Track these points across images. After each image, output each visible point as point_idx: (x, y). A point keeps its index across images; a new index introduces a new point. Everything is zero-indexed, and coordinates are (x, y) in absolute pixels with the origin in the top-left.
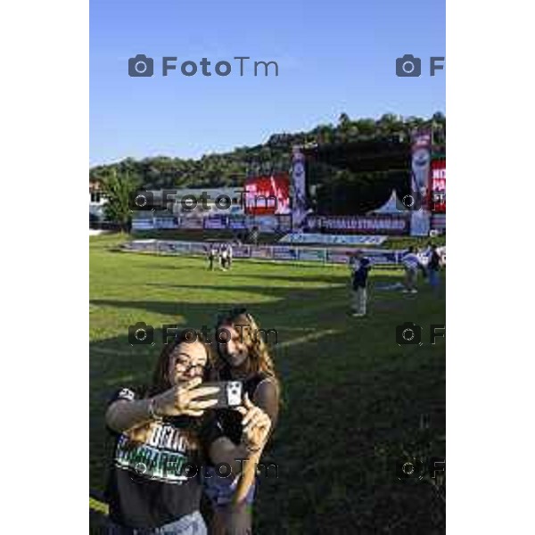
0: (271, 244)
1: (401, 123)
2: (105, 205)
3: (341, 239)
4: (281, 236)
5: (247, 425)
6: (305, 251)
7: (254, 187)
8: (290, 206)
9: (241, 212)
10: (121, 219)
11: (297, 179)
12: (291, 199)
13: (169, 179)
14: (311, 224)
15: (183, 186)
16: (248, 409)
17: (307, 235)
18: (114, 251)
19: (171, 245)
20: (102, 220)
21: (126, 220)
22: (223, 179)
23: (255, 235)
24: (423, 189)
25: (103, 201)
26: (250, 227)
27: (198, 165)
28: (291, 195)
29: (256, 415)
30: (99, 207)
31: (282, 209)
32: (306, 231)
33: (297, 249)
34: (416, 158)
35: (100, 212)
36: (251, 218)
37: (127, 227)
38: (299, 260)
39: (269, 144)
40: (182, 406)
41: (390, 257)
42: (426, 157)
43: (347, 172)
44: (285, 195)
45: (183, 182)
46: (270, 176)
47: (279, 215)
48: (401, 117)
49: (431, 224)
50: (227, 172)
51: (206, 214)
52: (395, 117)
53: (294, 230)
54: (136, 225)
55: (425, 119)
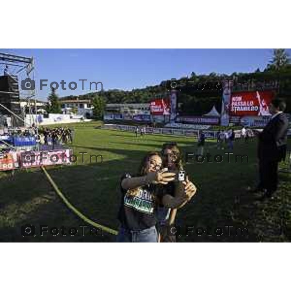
0: (161, 127)
1: (218, 77)
2: (93, 109)
3: (191, 126)
4: (166, 124)
5: (187, 190)
6: (176, 131)
7: (154, 103)
8: (170, 112)
9: (149, 113)
10: (99, 115)
11: (172, 100)
12: (170, 108)
13: (118, 100)
14: (178, 119)
15: (124, 102)
16: (187, 183)
17: (176, 124)
18: (97, 128)
19: (120, 127)
20: (91, 115)
21: (101, 116)
22: (140, 100)
23: (155, 124)
24: (227, 106)
25: (92, 107)
26: (152, 120)
27: (130, 93)
28: (170, 107)
29: (190, 186)
30: (91, 110)
31: (166, 113)
32: (176, 122)
33: (172, 129)
34: (225, 92)
35: (91, 112)
36: (153, 116)
37: (102, 119)
38: (173, 134)
39: (161, 85)
40: (159, 180)
41: (212, 134)
42: (229, 91)
43: (195, 97)
44: (168, 107)
45: (125, 100)
46: (161, 99)
47: (165, 115)
48: (219, 74)
49: (230, 121)
50: (142, 97)
51: (134, 114)
52: (215, 74)
53: (170, 122)
54: (105, 118)
55: (229, 75)
